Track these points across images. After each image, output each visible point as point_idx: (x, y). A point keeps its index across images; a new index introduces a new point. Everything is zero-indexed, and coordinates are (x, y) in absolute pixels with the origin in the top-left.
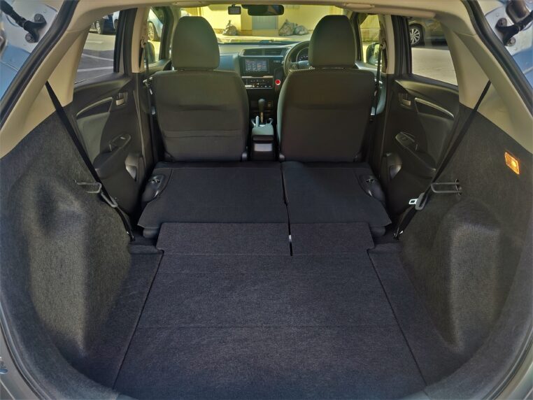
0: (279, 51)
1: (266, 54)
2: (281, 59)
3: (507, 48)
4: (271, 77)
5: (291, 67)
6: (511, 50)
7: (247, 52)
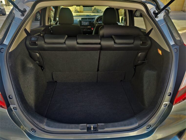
0: (93, 19)
1: (88, 20)
2: (94, 21)
3: (156, 19)
4: (90, 27)
5: (97, 24)
6: (157, 19)
7: (82, 19)
